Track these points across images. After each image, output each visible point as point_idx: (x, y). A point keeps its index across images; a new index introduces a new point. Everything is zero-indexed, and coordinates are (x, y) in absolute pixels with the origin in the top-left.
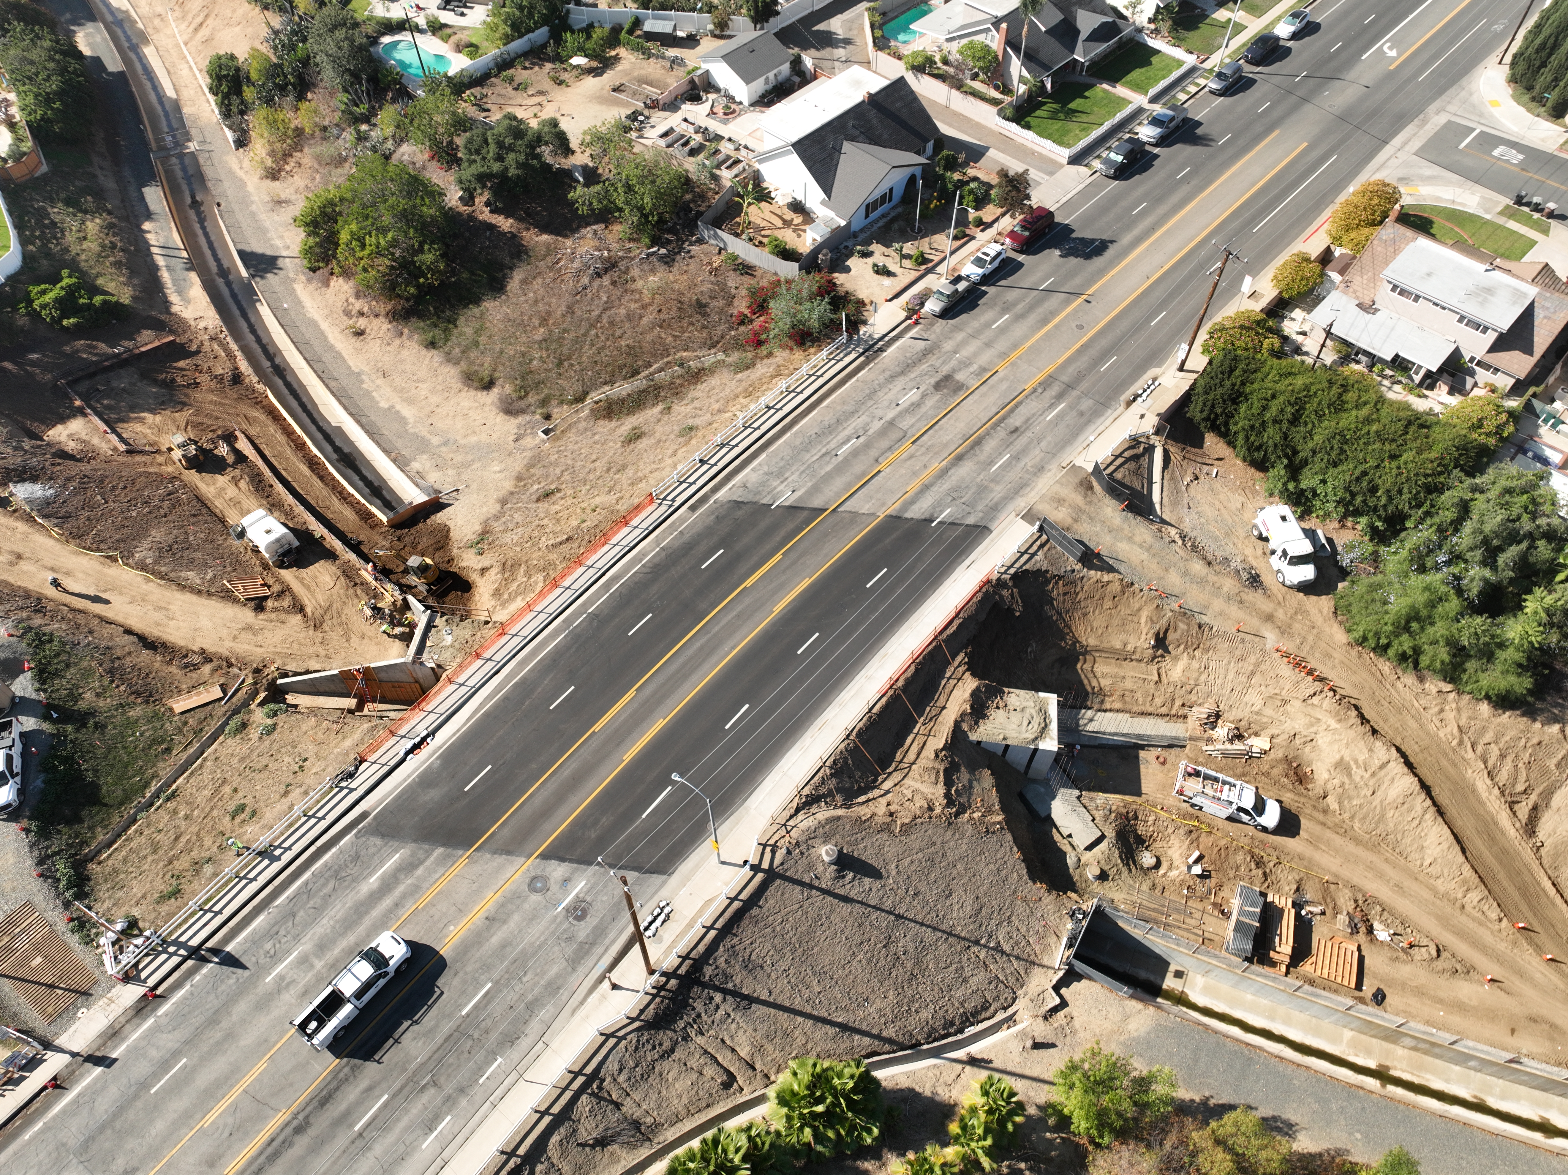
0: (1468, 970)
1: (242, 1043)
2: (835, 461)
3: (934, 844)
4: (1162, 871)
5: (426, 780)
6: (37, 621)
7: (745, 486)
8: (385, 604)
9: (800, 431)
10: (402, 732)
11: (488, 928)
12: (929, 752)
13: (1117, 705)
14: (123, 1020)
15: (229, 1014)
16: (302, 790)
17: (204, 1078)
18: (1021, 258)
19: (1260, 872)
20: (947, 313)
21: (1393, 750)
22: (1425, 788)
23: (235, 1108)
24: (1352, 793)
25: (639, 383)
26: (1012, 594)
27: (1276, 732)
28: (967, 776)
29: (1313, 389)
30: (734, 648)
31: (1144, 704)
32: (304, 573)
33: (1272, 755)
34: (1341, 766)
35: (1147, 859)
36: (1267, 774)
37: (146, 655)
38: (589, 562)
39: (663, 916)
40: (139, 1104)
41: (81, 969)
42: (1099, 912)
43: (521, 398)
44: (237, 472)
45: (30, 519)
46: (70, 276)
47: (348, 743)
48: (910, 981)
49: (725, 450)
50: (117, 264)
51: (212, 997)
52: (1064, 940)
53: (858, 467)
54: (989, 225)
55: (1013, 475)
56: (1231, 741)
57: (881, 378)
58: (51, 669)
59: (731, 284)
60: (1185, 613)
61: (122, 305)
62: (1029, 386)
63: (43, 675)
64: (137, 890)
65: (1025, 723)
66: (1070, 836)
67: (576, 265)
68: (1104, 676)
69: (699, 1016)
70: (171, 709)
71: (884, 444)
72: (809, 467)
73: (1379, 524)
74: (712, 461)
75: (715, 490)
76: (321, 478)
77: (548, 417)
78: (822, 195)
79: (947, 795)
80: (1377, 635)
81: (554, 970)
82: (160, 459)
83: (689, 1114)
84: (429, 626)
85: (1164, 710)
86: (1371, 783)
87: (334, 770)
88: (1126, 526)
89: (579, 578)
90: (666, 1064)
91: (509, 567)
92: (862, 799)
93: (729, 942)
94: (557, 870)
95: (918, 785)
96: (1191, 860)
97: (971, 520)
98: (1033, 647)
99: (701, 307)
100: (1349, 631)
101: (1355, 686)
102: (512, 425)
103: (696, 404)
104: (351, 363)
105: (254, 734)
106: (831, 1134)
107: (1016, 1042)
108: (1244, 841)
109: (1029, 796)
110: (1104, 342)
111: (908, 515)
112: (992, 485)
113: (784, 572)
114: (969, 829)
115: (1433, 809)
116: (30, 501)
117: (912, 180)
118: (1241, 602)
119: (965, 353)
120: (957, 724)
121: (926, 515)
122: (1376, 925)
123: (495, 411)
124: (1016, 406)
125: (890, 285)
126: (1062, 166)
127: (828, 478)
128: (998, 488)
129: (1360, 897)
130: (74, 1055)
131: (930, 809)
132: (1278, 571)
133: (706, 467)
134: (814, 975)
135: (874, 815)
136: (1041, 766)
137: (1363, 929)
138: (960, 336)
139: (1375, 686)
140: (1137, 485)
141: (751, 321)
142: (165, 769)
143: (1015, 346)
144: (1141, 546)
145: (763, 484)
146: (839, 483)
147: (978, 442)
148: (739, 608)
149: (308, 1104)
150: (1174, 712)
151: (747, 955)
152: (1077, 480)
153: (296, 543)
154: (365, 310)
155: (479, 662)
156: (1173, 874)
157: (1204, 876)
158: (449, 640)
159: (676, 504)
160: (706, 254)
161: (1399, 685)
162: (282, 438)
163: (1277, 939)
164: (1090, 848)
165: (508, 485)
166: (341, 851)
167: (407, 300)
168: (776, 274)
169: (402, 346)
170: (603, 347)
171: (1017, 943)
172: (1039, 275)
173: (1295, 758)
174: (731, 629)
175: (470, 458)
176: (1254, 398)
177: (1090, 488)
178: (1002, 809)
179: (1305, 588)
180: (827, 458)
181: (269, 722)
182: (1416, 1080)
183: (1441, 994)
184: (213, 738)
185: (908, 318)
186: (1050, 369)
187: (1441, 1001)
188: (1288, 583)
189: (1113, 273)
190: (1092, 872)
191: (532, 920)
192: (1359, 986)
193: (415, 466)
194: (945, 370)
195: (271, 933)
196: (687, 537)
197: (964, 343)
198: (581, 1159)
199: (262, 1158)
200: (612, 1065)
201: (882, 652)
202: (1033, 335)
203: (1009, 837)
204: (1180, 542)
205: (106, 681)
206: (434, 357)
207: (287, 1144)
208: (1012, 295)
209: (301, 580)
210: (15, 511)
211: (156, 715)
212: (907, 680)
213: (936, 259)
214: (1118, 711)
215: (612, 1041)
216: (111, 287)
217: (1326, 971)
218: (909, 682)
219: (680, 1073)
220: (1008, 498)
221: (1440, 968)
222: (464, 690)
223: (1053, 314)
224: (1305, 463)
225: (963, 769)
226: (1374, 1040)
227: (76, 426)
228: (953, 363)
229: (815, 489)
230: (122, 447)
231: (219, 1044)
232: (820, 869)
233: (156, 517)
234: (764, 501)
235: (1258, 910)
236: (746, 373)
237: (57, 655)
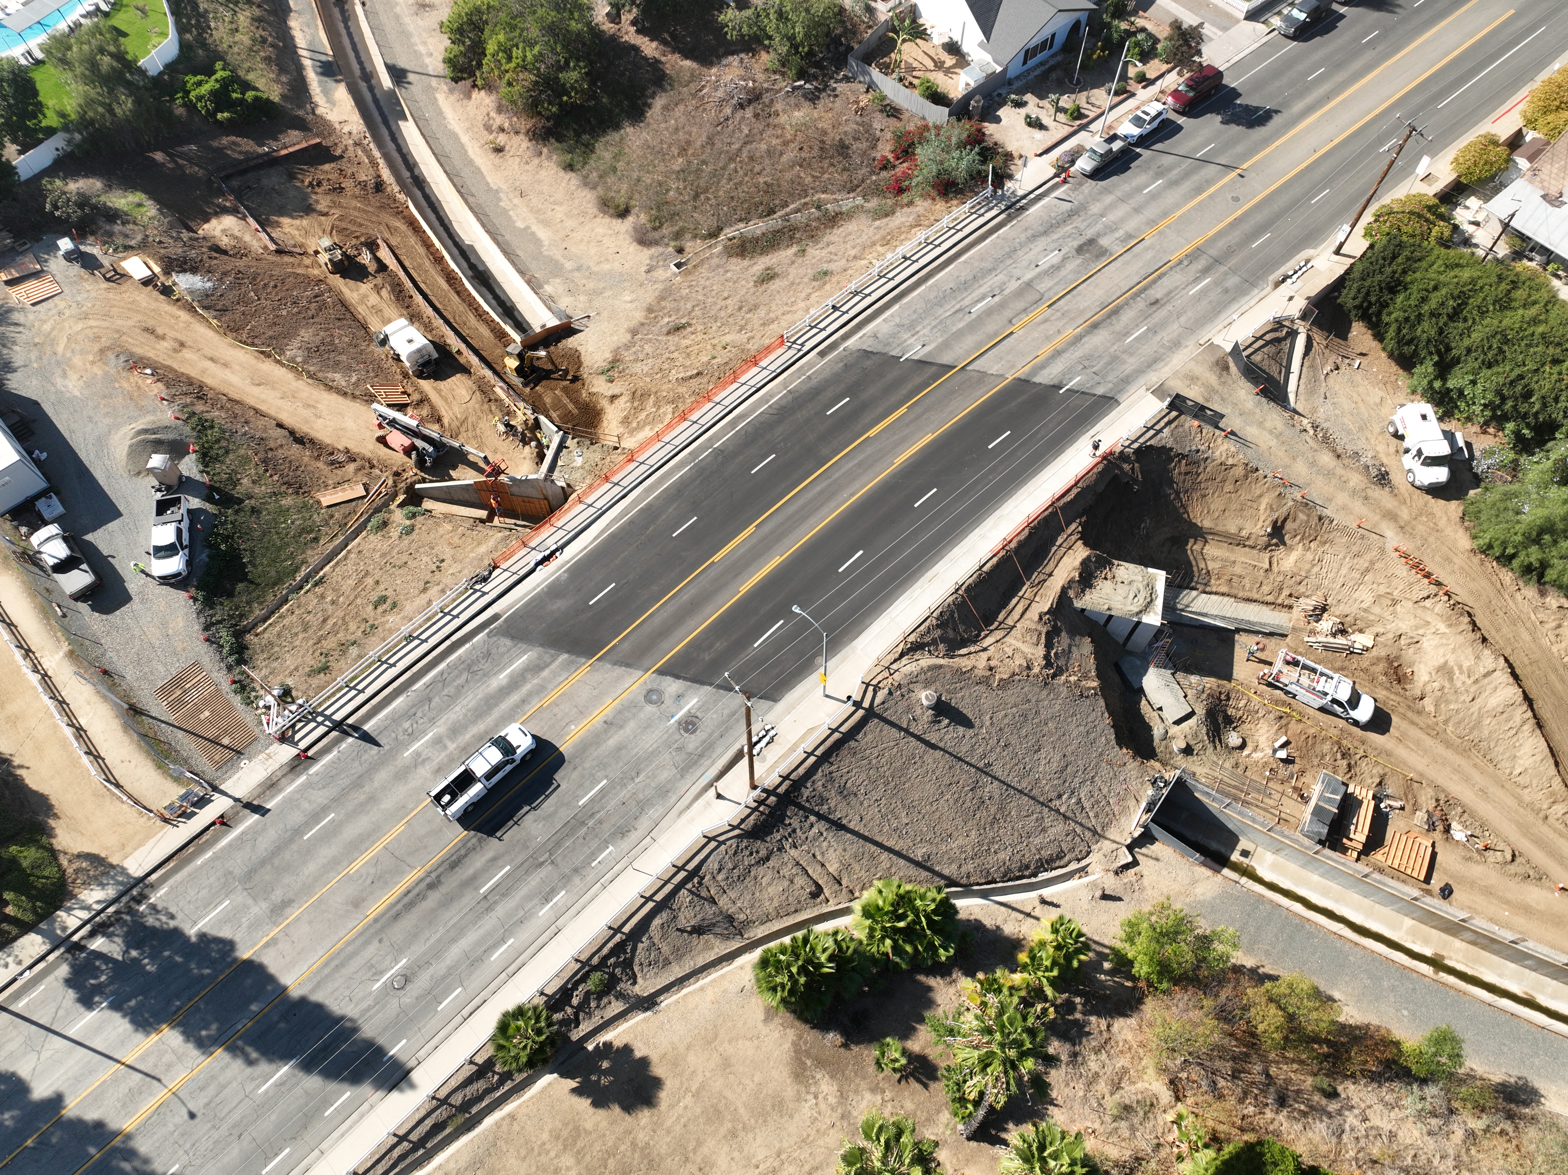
0: (1539, 877)
1: (383, 806)
2: (968, 319)
3: (1029, 701)
4: (1246, 752)
5: (554, 591)
6: (199, 407)
7: (875, 336)
8: (518, 421)
9: (935, 285)
10: (533, 544)
11: (606, 731)
12: (1033, 614)
13: (1223, 589)
14: (279, 774)
15: (372, 780)
16: (440, 587)
17: (351, 832)
18: (1181, 120)
19: (1345, 763)
20: (1097, 174)
21: (1502, 660)
22: (1528, 699)
23: (376, 861)
24: (1453, 698)
25: (773, 223)
26: (1133, 469)
27: (1381, 630)
28: (1068, 641)
29: (1480, 283)
30: (853, 495)
31: (1251, 590)
32: (442, 385)
33: (1374, 653)
34: (1445, 670)
35: (1234, 739)
36: (1365, 671)
37: (295, 449)
38: (717, 399)
39: (767, 739)
40: (294, 847)
41: (241, 725)
42: (1180, 783)
43: (655, 229)
44: (379, 280)
45: (191, 309)
46: (224, 69)
47: (483, 549)
48: (992, 824)
49: (857, 298)
50: (267, 60)
51: (356, 763)
52: (1143, 805)
53: (990, 327)
54: (1152, 82)
55: (1148, 350)
56: (1334, 635)
57: (1023, 237)
58: (213, 453)
59: (877, 125)
60: (1306, 504)
61: (273, 103)
62: (1175, 257)
63: (206, 458)
64: (290, 662)
65: (1131, 596)
66: (1160, 709)
67: (720, 94)
68: (1214, 559)
69: (794, 831)
70: (319, 502)
71: (1020, 305)
72: (941, 322)
73: (1525, 431)
74: (844, 309)
75: (845, 337)
76: (458, 293)
77: (680, 251)
78: (981, 37)
79: (1047, 657)
80: (1504, 544)
81: (664, 776)
82: (307, 261)
83: (779, 916)
84: (561, 446)
85: (1270, 599)
86: (1472, 690)
87: (469, 572)
88: (1258, 411)
89: (706, 413)
90: (761, 870)
91: (639, 397)
92: (964, 651)
93: (826, 768)
94: (672, 686)
95: (1019, 644)
96: (1277, 745)
97: (1100, 391)
98: (1147, 523)
99: (843, 149)
100: (1474, 537)
101: (1471, 593)
102: (645, 255)
103: (831, 248)
104: (489, 180)
105: (395, 533)
106: (909, 948)
107: (1086, 891)
108: (1333, 733)
109: (1125, 667)
110: (1260, 218)
111: (1037, 379)
112: (1125, 356)
113: (907, 425)
114: (1064, 692)
115: (1533, 721)
116: (191, 292)
117: (1076, 26)
118: (1366, 498)
119: (1113, 216)
120: (1064, 590)
121: (1055, 382)
122: (1455, 825)
123: (629, 240)
124: (1159, 277)
125: (1042, 139)
126: (1237, 21)
127: (959, 335)
128: (1131, 360)
129: (1442, 797)
130: (236, 800)
131: (1029, 668)
132: (1410, 471)
133: (837, 314)
134: (904, 806)
135: (974, 667)
136: (1141, 639)
137: (1440, 827)
138: (1109, 199)
139: (1492, 595)
140: (1274, 371)
141: (894, 167)
142: (313, 556)
143: (1165, 214)
144: (1271, 432)
145: (894, 335)
146: (969, 341)
147: (1116, 312)
148: (861, 457)
149: (439, 866)
150: (1280, 601)
151: (843, 782)
152: (1213, 359)
153: (435, 355)
154: (506, 125)
155: (608, 486)
156: (1257, 756)
157: (1288, 761)
158: (579, 461)
159: (805, 349)
160: (853, 92)
161: (1519, 597)
162: (421, 250)
163: (1353, 828)
164: (1178, 722)
165: (639, 316)
166: (474, 647)
167: (548, 119)
168: (924, 118)
169: (540, 166)
170: (741, 183)
171: (1098, 802)
172: (1199, 139)
173: (1397, 658)
174: (851, 477)
175: (602, 285)
176: (1414, 288)
177: (1226, 368)
178: (1098, 676)
179: (1435, 491)
180: (960, 315)
181: (408, 522)
182: (1470, 972)
183: (1509, 896)
184: (356, 533)
185: (1056, 175)
186: (1199, 241)
187: (1508, 902)
188: (1417, 483)
189: (1277, 143)
190: (1178, 744)
191: (646, 728)
192: (1428, 879)
193: (548, 289)
194: (1089, 233)
195: (409, 714)
196: (814, 382)
197: (1111, 207)
198: (679, 942)
199: (400, 906)
200: (713, 864)
201: (998, 513)
202: (1185, 204)
203: (1102, 703)
204: (1311, 432)
205: (261, 470)
206: (572, 180)
207: (421, 897)
208: (1167, 160)
209: (439, 391)
210: (178, 300)
211: (305, 505)
212: (1019, 542)
213: (1092, 115)
214: (1223, 594)
215: (713, 844)
216: (260, 84)
217: (1397, 862)
218: (1021, 545)
219: (773, 879)
220: (1140, 372)
221: (1513, 872)
222: (591, 510)
223: (1209, 183)
224: (1457, 361)
225: (1063, 634)
226: (1434, 931)
227: (229, 222)
228: (1099, 227)
229: (945, 345)
230: (273, 247)
231: (362, 805)
232: (919, 711)
233: (303, 317)
234: (894, 353)
235: (1338, 797)
236: (885, 221)
237: (218, 441)
